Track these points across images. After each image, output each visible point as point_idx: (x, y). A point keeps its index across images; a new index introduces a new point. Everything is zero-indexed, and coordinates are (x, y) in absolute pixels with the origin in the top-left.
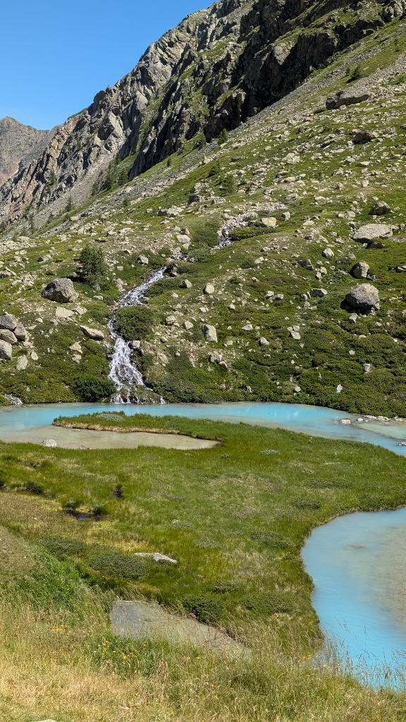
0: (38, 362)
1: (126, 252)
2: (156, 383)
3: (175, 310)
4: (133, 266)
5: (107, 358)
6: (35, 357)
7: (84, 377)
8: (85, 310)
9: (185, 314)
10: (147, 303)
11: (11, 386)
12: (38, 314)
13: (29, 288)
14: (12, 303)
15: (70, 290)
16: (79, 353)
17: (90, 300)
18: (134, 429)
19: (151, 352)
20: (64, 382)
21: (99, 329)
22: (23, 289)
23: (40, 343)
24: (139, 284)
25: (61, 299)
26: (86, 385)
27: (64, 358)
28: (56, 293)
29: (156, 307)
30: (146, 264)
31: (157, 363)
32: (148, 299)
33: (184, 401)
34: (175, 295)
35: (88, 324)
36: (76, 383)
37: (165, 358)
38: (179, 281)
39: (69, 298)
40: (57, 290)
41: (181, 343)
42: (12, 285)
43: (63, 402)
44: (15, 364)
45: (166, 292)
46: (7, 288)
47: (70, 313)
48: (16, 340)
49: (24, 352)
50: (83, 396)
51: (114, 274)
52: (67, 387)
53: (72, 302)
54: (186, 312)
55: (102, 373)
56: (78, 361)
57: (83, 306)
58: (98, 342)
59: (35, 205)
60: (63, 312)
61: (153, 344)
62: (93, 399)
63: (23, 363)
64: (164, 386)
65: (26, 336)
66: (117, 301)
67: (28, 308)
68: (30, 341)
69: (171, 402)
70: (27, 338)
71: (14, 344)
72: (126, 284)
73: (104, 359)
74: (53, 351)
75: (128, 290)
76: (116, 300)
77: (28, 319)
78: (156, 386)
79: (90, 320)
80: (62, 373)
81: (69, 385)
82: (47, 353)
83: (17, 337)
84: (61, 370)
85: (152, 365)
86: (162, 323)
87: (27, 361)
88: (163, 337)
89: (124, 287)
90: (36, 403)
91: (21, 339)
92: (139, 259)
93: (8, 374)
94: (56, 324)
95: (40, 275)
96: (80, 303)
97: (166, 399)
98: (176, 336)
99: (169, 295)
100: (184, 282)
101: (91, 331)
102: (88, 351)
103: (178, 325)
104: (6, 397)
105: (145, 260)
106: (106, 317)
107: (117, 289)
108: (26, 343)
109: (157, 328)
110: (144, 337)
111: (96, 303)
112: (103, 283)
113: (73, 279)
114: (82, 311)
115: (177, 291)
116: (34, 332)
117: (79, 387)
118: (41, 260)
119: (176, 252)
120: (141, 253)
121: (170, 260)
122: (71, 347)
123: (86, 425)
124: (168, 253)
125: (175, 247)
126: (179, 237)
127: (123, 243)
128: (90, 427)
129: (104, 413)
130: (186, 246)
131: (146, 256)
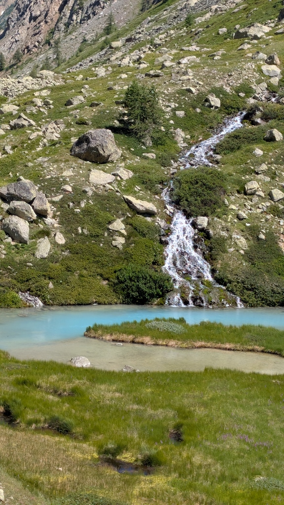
0: (65, 247)
1: (189, 91)
2: (230, 277)
3: (257, 173)
4: (198, 110)
5: (161, 242)
6: (61, 239)
7: (129, 269)
8: (131, 174)
9: (273, 178)
10: (217, 162)
11: (27, 281)
12: (64, 180)
13: (53, 143)
14: (30, 164)
15: (110, 144)
16: (122, 235)
17: (138, 159)
18: (199, 344)
19: (224, 234)
20: (101, 275)
21: (150, 201)
22: (45, 145)
23: (68, 219)
24: (207, 137)
25: (98, 159)
26: (131, 279)
27: (101, 242)
28: (90, 149)
29: (231, 169)
30: (216, 107)
31: (232, 249)
32: (219, 157)
33: (272, 304)
34: (259, 152)
35: (134, 194)
36: (118, 278)
37: (242, 242)
38: (264, 131)
39: (109, 156)
40: (92, 145)
41: (267, 220)
42: (29, 139)
43: (99, 304)
44: (33, 250)
45: (244, 147)
46: (23, 143)
47: (110, 178)
48: (35, 216)
49: (46, 233)
50: (128, 296)
51: (172, 122)
52: (105, 282)
53: (112, 162)
54: (273, 176)
55: (154, 263)
56: (120, 247)
57: (128, 168)
58: (149, 219)
59: (62, 26)
60: (99, 177)
61: (226, 221)
62: (140, 299)
63: (44, 248)
64: (243, 282)
65: (49, 211)
66: (176, 161)
67: (51, 171)
68: (54, 217)
69: (252, 306)
70: (50, 213)
71: (32, 222)
72: (188, 137)
73: (157, 244)
74: (85, 231)
75: (191, 145)
76: (173, 159)
77: (51, 186)
78: (230, 282)
79: (137, 188)
80: (98, 262)
81: (107, 279)
82: (77, 234)
83: (36, 212)
84: (97, 258)
85: (225, 251)
86: (239, 192)
87: (49, 246)
88: (240, 212)
89: (185, 140)
90: (62, 305)
91: (42, 215)
92: (207, 100)
93: (24, 263)
94: (90, 193)
95: (68, 125)
96: (123, 164)
97: (244, 301)
98: (259, 211)
99: (251, 151)
100: (271, 133)
101: (139, 204)
102: (135, 231)
103: (262, 194)
104: (20, 296)
105: (216, 101)
106: (160, 183)
107: (176, 143)
108: (49, 220)
109: (232, 198)
110: (213, 212)
111: (145, 163)
112: (156, 135)
113: (114, 130)
114: (126, 175)
115: (261, 145)
116: (60, 206)
117: (121, 282)
118: (69, 103)
119: (261, 90)
120: (210, 92)
121: (252, 101)
122: (110, 227)
123: (131, 337)
124: (249, 92)
125: (259, 82)
126: (265, 68)
127: (185, 78)
128: (137, 340)
129: (157, 319)
130: (275, 81)
131: (218, 96)
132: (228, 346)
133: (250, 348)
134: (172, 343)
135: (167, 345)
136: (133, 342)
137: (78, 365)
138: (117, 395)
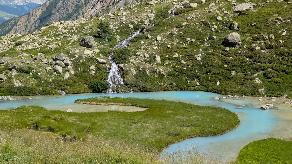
0: (74, 75)
1: (123, 23)
2: (129, 83)
3: (141, 49)
4: (125, 29)
5: (107, 72)
6: (73, 72)
7: (95, 81)
8: (99, 51)
9: (146, 50)
10: (129, 46)
11: (61, 86)
12: (76, 53)
13: (75, 41)
14: (65, 49)
15: (92, 41)
16: (94, 70)
17: (102, 46)
19: (128, 69)
20: (86, 84)
21: (104, 59)
22: (72, 42)
23: (76, 66)
24: (127, 38)
25: (88, 46)
26: (95, 85)
27: (87, 73)
28: (85, 43)
29: (132, 48)
30: (131, 28)
31: (130, 74)
32: (130, 44)
33: (142, 91)
34: (142, 42)
35: (99, 57)
36: (91, 84)
37: (134, 71)
38: (145, 35)
39: (92, 45)
40: (86, 42)
41: (143, 64)
42: (67, 41)
43: (85, 93)
44: (63, 75)
45: (138, 41)
46: (65, 42)
47: (92, 52)
48: (64, 65)
49: (68, 71)
50: (94, 90)
51: (116, 33)
52: (87, 86)
53: (93, 47)
54: (146, 49)
55: (104, 79)
56: (93, 74)
57: (98, 49)
58: (103, 65)
60: (88, 52)
61: (129, 65)
62: (98, 91)
63: (67, 75)
64: (133, 84)
65: (69, 63)
66: (115, 46)
67: (72, 50)
68: (71, 65)
69: (136, 92)
70: (70, 64)
71: (63, 67)
72: (121, 38)
73: (105, 73)
74: (81, 70)
75: (121, 41)
76: (114, 45)
77: (70, 56)
78: (129, 84)
79: (101, 55)
80: (85, 79)
81: (88, 85)
82: (79, 71)
83: (65, 64)
84: (85, 78)
85: (128, 75)
86: (134, 55)
87: (68, 75)
88: (134, 62)
89: (120, 39)
90: (72, 94)
91: (67, 65)
92: (128, 26)
93: (60, 81)
94: (84, 57)
95: (81, 35)
96: (97, 48)
97: (133, 90)
98: (141, 61)
99: (140, 42)
100: (147, 36)
101: (101, 60)
102: (98, 69)
103: (142, 56)
104: (58, 91)
105: (131, 26)
106: (108, 53)
107: (116, 40)
108: (69, 67)
109: (132, 57)
110: (125, 62)
111: (105, 47)
112: (109, 38)
113: (95, 36)
114: (97, 51)
115: (143, 40)
116: (74, 62)
117: (92, 86)
118: (84, 28)
119: (147, 22)
120: (129, 23)
121: (143, 25)
122: (90, 68)
123: (89, 102)
124: (143, 22)
125: (146, 19)
126: (149, 14)
127: (122, 19)
128: (91, 103)
129: (100, 97)
130: (152, 19)
131: (132, 24)
132: (120, 104)
133: (127, 104)
134: (102, 104)
135: (100, 105)
136: (90, 104)
137: (68, 111)
138: (75, 119)
